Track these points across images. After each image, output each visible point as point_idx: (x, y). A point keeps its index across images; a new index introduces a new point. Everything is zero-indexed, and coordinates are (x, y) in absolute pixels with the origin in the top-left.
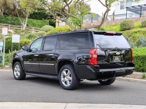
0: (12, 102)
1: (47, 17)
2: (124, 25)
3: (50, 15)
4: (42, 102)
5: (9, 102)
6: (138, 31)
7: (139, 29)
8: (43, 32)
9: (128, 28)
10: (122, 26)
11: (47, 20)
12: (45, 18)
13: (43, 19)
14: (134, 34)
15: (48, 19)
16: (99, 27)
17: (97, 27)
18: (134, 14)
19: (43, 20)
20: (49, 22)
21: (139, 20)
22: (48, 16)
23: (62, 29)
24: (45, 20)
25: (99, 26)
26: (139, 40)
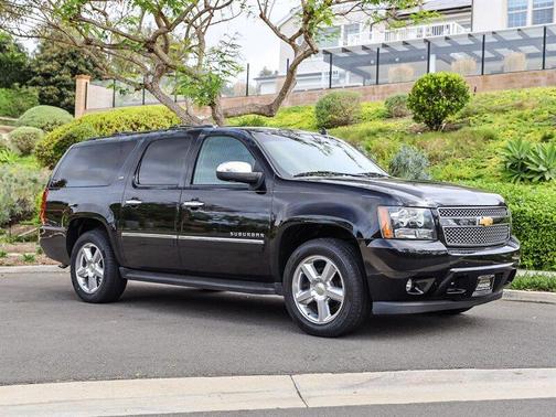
0: (75, 380)
1: (30, 78)
2: (328, 108)
3: (43, 69)
4: (195, 375)
5: (63, 380)
6: (380, 130)
7: (381, 124)
8: (32, 129)
9: (344, 119)
10: (324, 110)
11: (31, 89)
12: (23, 83)
13: (16, 84)
14: (367, 138)
15: (35, 84)
16: (271, 111)
17: (263, 111)
18: (348, 73)
19: (14, 88)
20: (40, 95)
21: (374, 94)
22: (35, 74)
23: (107, 119)
24: (24, 87)
25: (270, 106)
26: (399, 160)
